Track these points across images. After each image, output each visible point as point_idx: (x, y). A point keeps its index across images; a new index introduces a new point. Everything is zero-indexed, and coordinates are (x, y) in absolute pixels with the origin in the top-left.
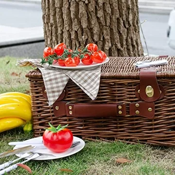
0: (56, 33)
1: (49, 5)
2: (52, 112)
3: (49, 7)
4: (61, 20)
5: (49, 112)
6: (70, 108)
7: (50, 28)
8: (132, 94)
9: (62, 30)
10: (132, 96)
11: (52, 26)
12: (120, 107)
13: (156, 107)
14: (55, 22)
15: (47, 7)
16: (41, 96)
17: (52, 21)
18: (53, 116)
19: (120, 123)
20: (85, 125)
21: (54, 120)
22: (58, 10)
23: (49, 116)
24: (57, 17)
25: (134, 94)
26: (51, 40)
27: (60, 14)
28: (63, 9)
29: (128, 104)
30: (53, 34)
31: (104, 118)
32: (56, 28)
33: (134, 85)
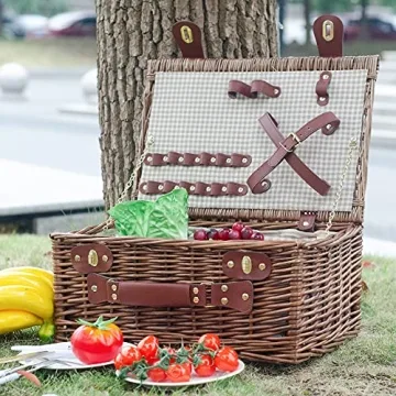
0: (121, 168)
1: (109, 117)
2: (87, 295)
3: (109, 120)
4: (129, 143)
5: (81, 296)
6: (114, 288)
7: (111, 159)
8: (217, 269)
9: (131, 163)
10: (217, 272)
11: (114, 155)
12: (196, 290)
13: (256, 293)
14: (120, 147)
15: (106, 118)
16: (70, 266)
17: (114, 146)
18: (88, 302)
19: (197, 320)
20: (139, 321)
21: (89, 309)
22: (124, 125)
23: (81, 303)
24: (124, 137)
25: (221, 269)
26: (113, 181)
27: (128, 132)
28: (134, 123)
29: (209, 287)
30: (117, 170)
31: (172, 309)
32: (121, 158)
33: (222, 253)
